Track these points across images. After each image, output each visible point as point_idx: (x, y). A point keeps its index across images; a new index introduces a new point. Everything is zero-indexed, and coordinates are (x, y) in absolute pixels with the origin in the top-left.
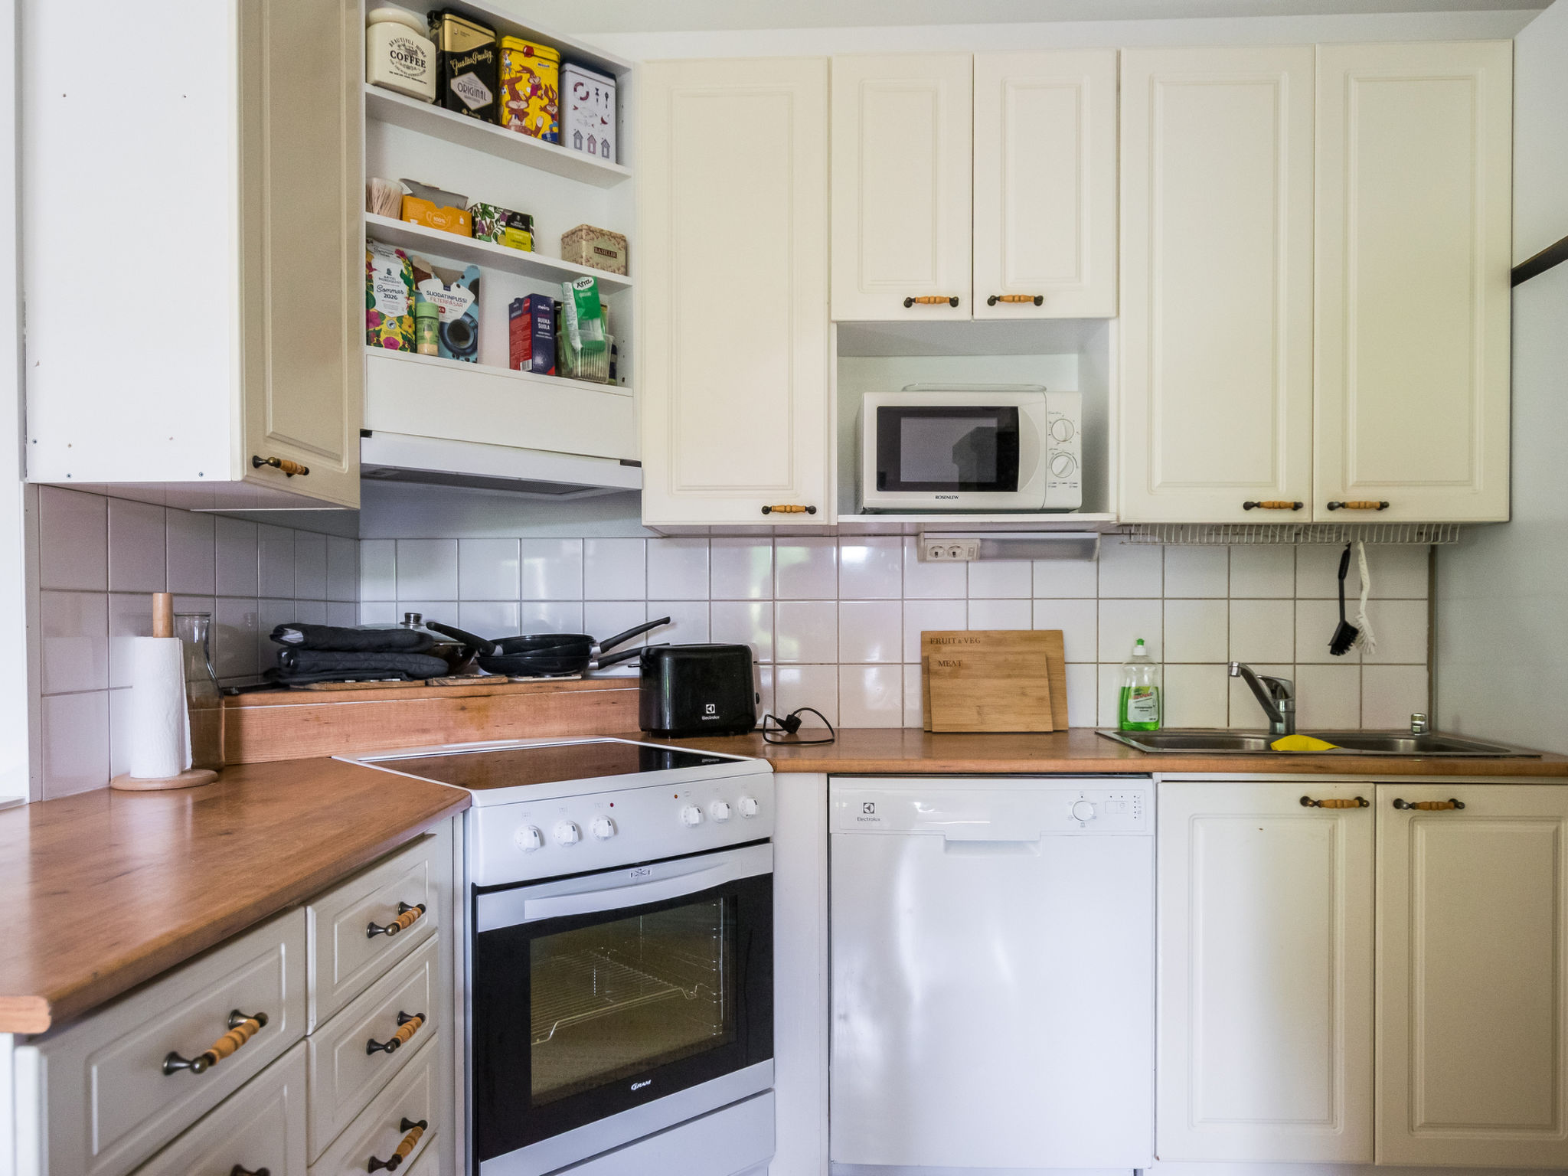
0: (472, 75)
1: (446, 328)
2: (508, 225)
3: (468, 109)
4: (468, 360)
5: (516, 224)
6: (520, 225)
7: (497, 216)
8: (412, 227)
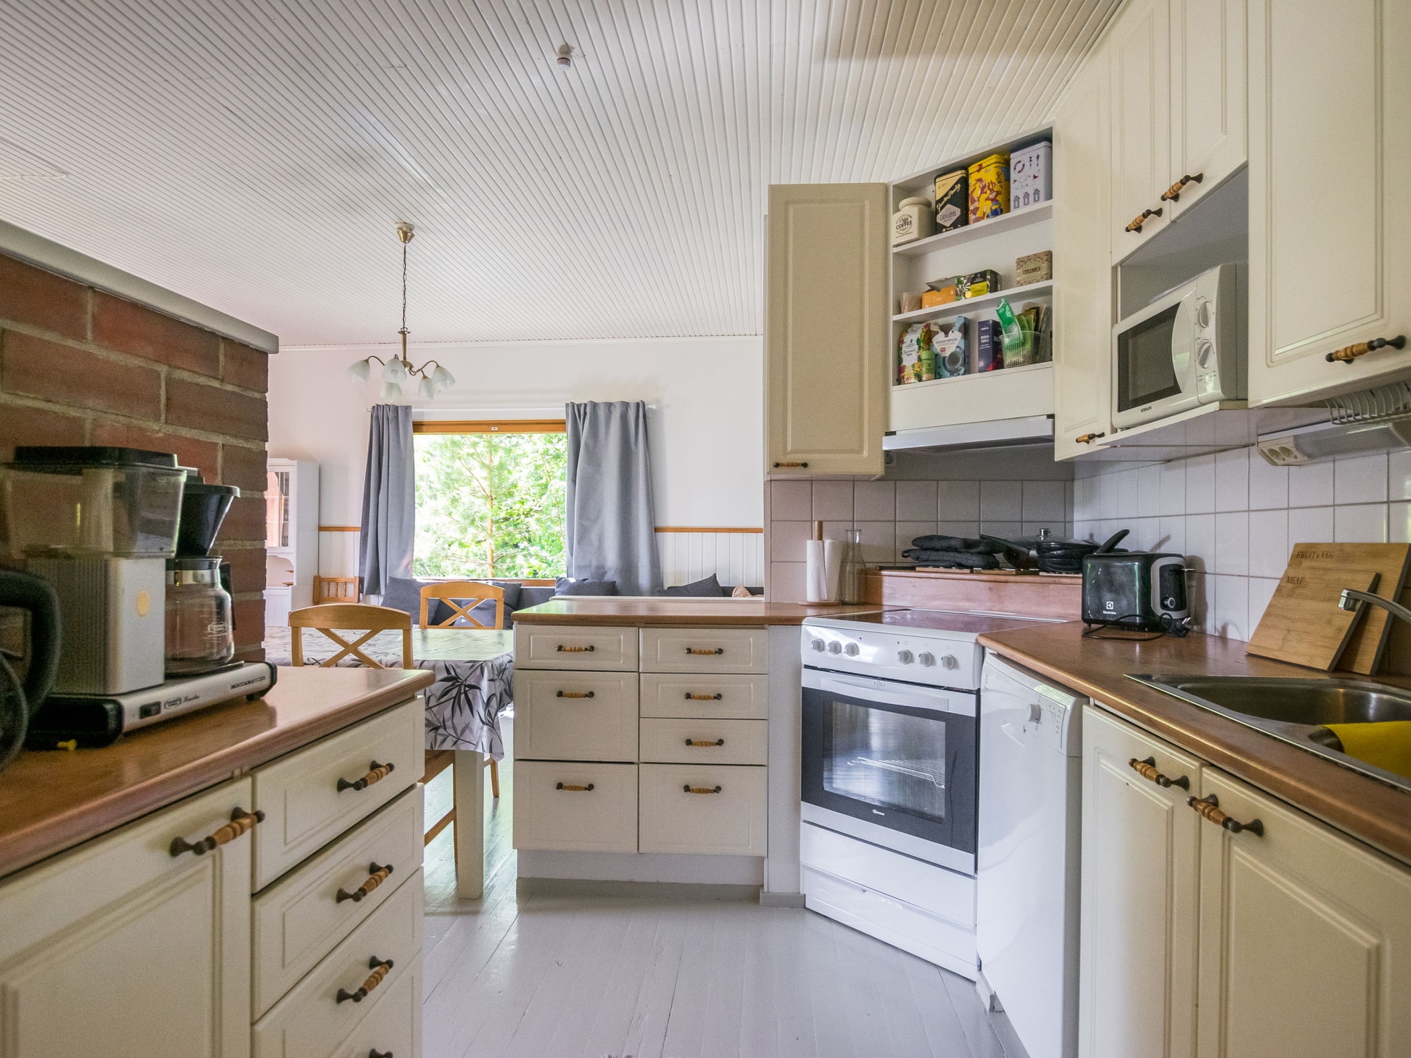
0: (949, 206)
1: (947, 359)
2: (972, 283)
3: (946, 227)
4: (958, 375)
5: (977, 280)
6: (980, 279)
7: (965, 281)
8: (927, 310)
